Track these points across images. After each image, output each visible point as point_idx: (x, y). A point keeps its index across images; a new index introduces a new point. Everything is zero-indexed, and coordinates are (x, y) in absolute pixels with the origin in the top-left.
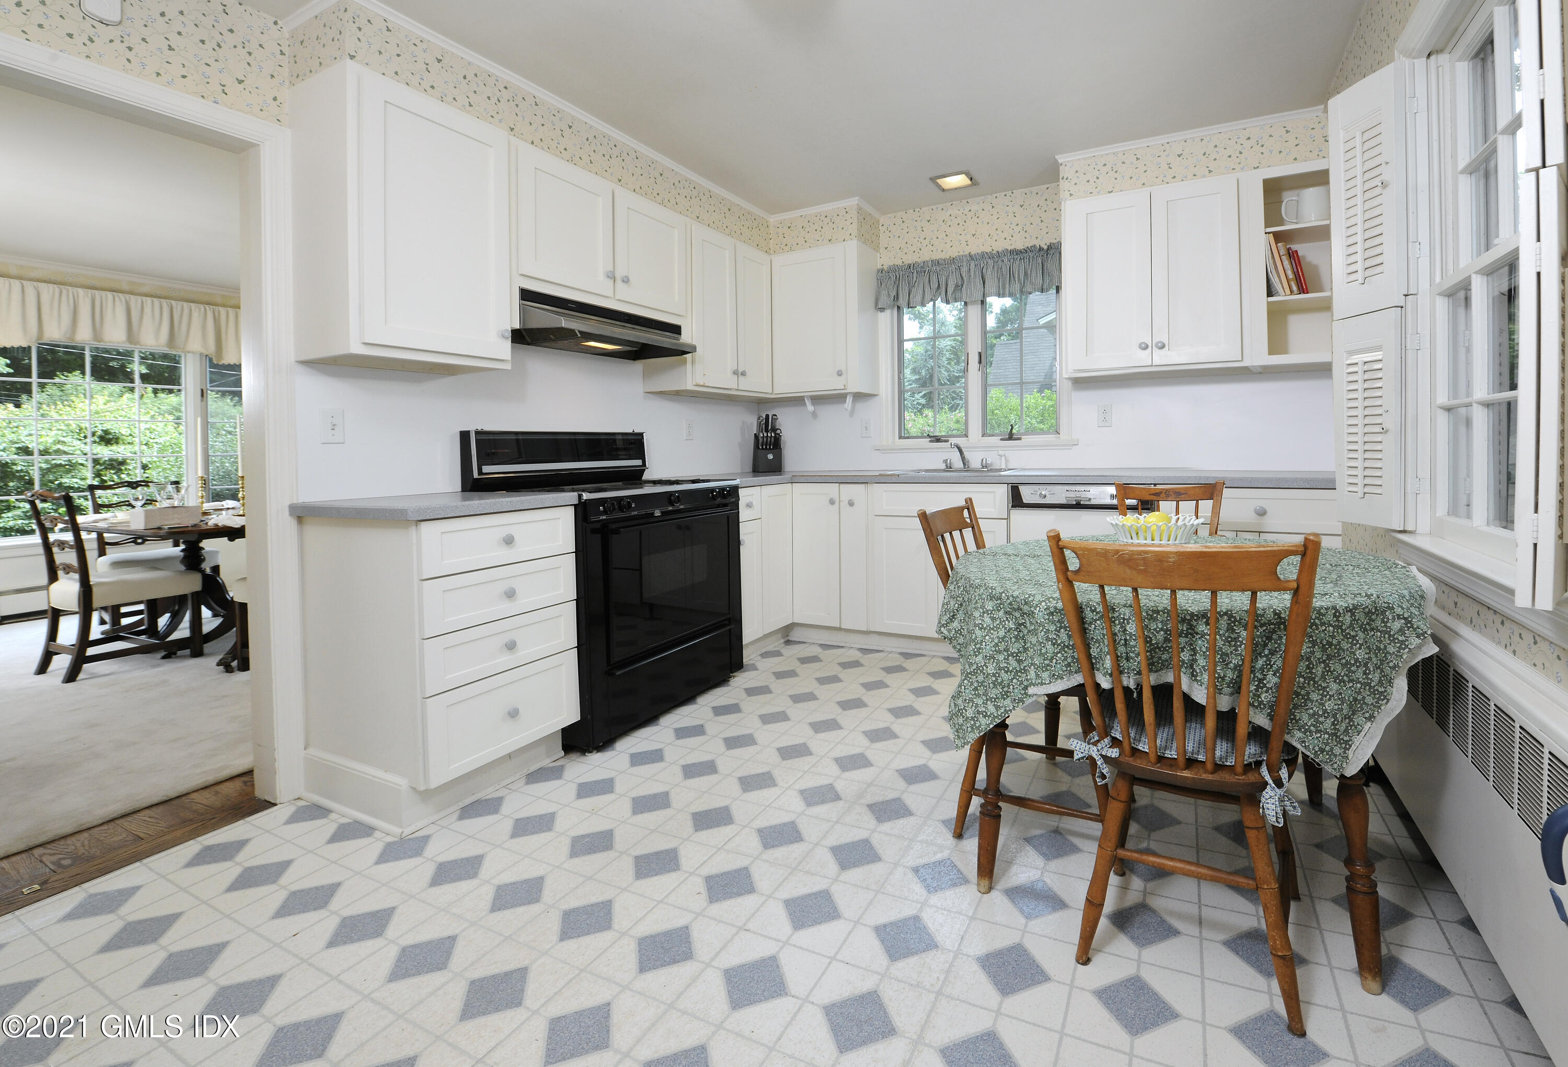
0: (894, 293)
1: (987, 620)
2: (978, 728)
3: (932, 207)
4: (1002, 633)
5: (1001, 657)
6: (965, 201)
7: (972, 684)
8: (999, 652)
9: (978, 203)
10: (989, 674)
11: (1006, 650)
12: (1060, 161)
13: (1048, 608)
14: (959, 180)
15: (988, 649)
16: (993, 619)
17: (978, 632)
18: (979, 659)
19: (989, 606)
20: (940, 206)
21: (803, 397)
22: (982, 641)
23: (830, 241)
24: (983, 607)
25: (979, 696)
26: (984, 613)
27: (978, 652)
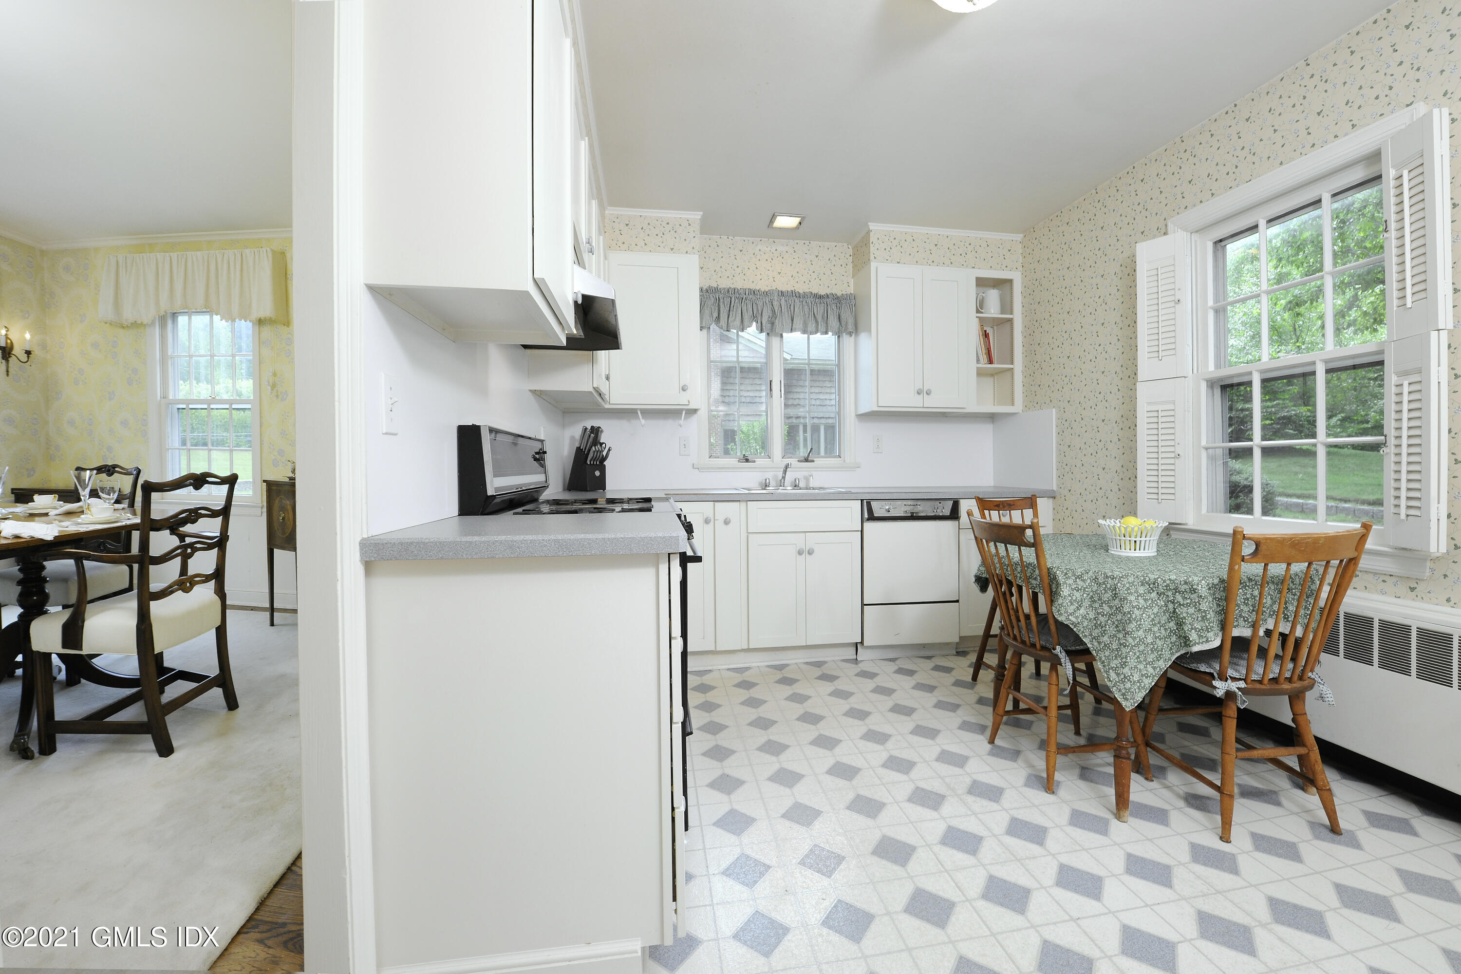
0: (715, 315)
1: (1142, 601)
2: (1143, 688)
3: (745, 238)
4: (1156, 610)
5: (1156, 629)
6: (772, 240)
7: (1135, 654)
8: (1154, 625)
9: (783, 245)
10: (1148, 644)
11: (1159, 623)
12: (871, 228)
13: (1208, 585)
14: (792, 222)
15: (1146, 624)
16: (1146, 600)
17: (1136, 612)
18: (1141, 633)
19: (1141, 590)
20: (751, 239)
21: (636, 409)
22: (1141, 619)
23: (672, 249)
24: (1136, 592)
25: (1140, 662)
26: (1138, 596)
27: (1139, 627)
